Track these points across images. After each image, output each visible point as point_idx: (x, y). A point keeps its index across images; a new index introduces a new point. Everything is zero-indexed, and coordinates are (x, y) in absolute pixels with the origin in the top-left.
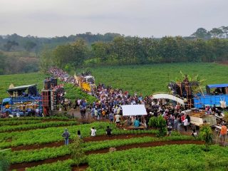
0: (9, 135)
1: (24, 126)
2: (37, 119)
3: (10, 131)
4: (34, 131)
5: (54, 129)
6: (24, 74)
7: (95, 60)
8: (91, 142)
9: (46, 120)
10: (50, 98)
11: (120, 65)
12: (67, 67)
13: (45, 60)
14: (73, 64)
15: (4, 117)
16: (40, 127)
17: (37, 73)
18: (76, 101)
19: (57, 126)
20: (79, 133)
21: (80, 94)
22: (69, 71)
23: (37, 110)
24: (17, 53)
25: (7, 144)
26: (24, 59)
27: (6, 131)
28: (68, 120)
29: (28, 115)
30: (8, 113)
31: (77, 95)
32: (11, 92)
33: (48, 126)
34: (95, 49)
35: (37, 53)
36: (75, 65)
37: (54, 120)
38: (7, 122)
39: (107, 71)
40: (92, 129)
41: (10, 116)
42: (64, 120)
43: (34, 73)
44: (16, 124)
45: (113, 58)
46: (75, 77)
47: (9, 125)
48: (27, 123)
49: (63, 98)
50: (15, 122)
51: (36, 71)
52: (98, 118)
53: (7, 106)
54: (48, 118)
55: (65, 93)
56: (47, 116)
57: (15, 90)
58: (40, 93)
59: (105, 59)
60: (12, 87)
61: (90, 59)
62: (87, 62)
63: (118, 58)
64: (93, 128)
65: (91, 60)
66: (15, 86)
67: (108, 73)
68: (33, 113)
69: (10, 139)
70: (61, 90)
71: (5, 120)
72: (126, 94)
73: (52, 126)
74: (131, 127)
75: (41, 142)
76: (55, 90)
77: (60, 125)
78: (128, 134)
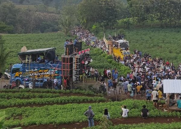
0: (19, 111)
1: (38, 100)
2: (54, 92)
3: (20, 106)
4: (50, 107)
5: (75, 105)
6: (40, 34)
7: (131, 20)
8: (121, 125)
9: (65, 94)
10: (71, 66)
11: (162, 27)
12: (94, 27)
13: (67, 17)
14: (102, 24)
15: (13, 88)
16: (57, 103)
17: (56, 33)
18: (105, 72)
19: (79, 102)
20: (106, 112)
21: (110, 62)
22: (97, 32)
23: (55, 81)
24: (32, 7)
25: (16, 122)
26: (41, 15)
27: (15, 105)
28: (93, 96)
29: (44, 86)
30: (18, 83)
31: (106, 64)
32: (23, 56)
33: (68, 102)
34: (131, 6)
35: (57, 8)
36: (105, 26)
37: (76, 94)
38: (17, 94)
39: (145, 35)
40: (123, 109)
41: (21, 86)
42: (89, 95)
43: (53, 34)
44: (28, 98)
45: (154, 18)
46: (105, 40)
47: (19, 98)
48: (41, 97)
49: (88, 67)
50: (26, 94)
51: (55, 30)
52: (132, 95)
53: (17, 74)
54: (68, 91)
55: (91, 61)
56: (67, 88)
57: (29, 54)
58: (59, 59)
59: (144, 19)
60: (24, 50)
61: (125, 18)
62: (120, 21)
63: (160, 19)
64: (125, 107)
65: (125, 20)
66: (28, 48)
67: (147, 38)
68: (49, 84)
69: (20, 116)
70: (87, 57)
71: (14, 92)
72: (168, 65)
73: (73, 101)
74: (174, 108)
75: (58, 122)
76: (78, 56)
77: (83, 101)
78: (169, 117)
